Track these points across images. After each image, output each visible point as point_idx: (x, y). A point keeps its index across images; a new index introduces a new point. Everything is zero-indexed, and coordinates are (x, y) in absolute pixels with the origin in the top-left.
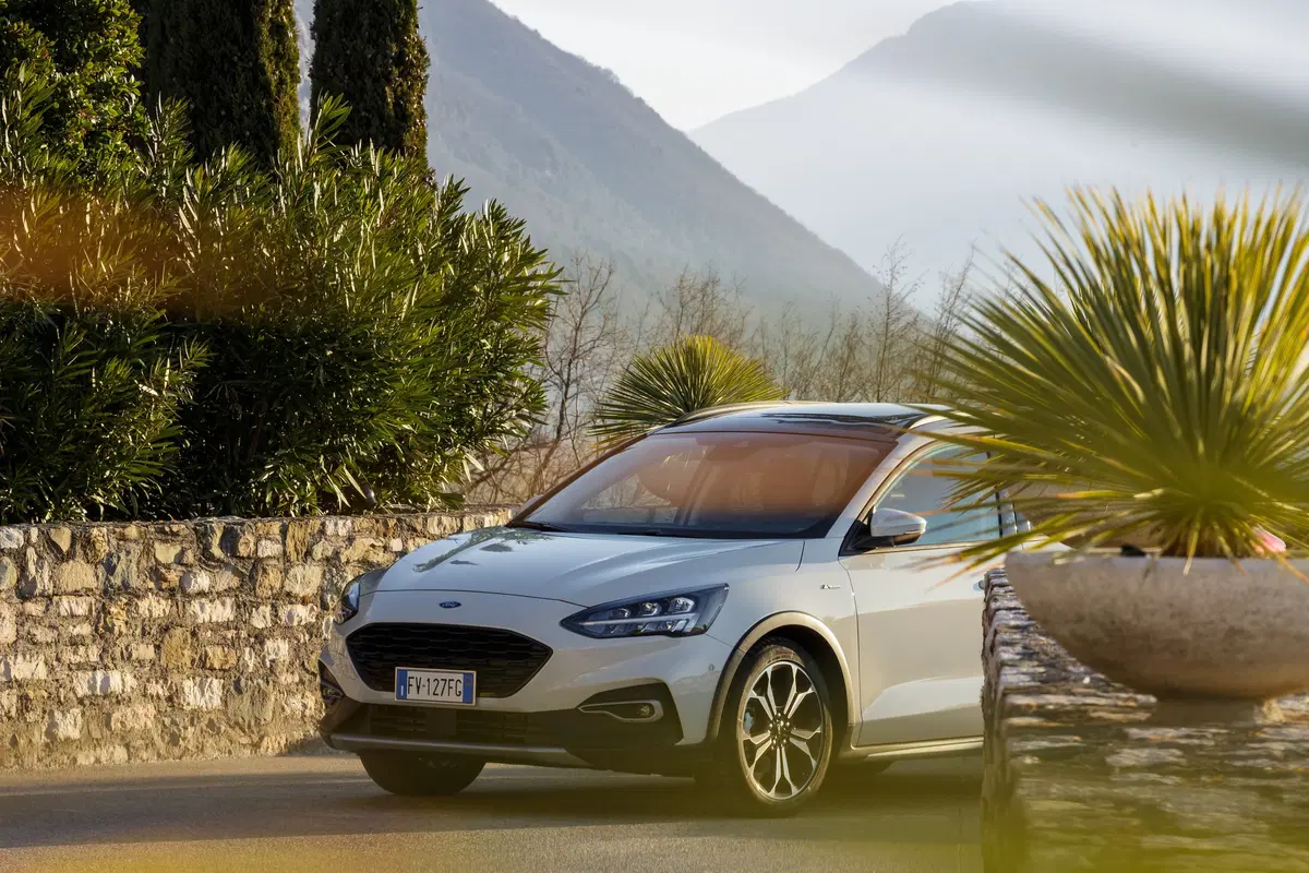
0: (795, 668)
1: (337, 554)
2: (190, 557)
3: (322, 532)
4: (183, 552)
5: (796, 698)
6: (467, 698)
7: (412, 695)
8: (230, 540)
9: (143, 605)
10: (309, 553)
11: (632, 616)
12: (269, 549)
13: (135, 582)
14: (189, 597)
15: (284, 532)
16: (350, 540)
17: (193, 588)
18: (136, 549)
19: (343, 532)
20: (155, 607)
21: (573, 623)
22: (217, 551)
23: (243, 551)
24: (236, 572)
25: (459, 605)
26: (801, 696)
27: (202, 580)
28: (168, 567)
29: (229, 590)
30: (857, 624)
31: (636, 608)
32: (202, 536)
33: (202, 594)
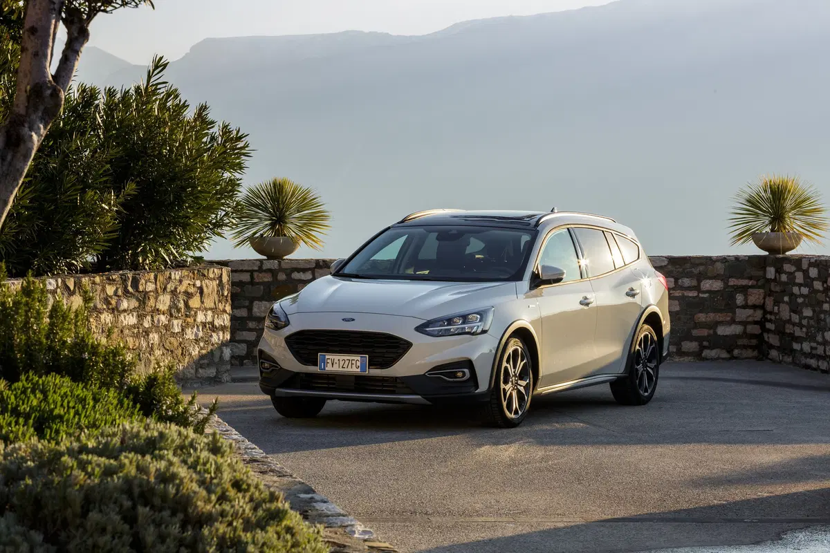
0: (520, 350)
1: (176, 288)
2: (120, 292)
3: (170, 278)
4: (117, 289)
5: (520, 364)
6: (363, 369)
7: (329, 368)
8: (135, 283)
9: (102, 317)
10: (165, 289)
11: (448, 325)
12: (150, 287)
13: (99, 306)
14: (120, 312)
15: (156, 278)
16: (181, 281)
17: (122, 308)
18: (99, 288)
19: (178, 278)
20: (107, 318)
21: (421, 329)
22: (130, 289)
23: (141, 288)
24: (138, 300)
25: (353, 320)
26: (522, 363)
27: (125, 304)
28: (111, 297)
29: (135, 308)
30: (541, 322)
31: (450, 321)
32: (124, 280)
33: (125, 311)
